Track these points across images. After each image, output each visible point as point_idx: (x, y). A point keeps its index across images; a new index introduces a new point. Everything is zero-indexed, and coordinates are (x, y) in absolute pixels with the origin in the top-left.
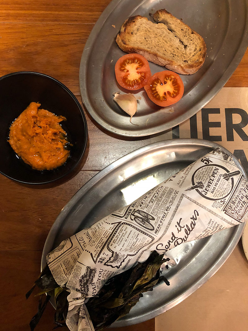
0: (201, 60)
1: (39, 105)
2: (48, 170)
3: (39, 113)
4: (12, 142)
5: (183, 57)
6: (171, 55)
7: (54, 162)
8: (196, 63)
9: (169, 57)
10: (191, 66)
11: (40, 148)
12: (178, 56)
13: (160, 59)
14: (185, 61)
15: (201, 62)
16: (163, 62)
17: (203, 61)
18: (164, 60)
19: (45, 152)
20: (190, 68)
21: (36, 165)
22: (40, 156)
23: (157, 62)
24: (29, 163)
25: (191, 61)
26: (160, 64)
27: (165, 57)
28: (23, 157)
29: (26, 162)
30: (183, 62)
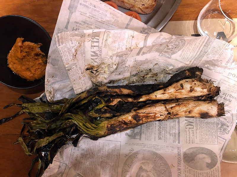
0: (154, 3)
1: (23, 39)
2: (37, 80)
3: (24, 44)
4: (10, 66)
5: (141, 2)
6: (133, 1)
7: (39, 73)
8: (150, 6)
9: (132, 3)
10: (147, 8)
11: (28, 65)
12: (138, 2)
13: (126, 5)
14: (143, 5)
15: (154, 5)
16: (128, 6)
17: (155, 4)
18: (128, 5)
19: (32, 67)
20: (146, 9)
21: (29, 77)
22: (30, 71)
23: (124, 7)
24: (24, 77)
25: (147, 4)
26: (126, 8)
27: (129, 3)
28: (20, 74)
29: (22, 77)
30: (141, 5)
